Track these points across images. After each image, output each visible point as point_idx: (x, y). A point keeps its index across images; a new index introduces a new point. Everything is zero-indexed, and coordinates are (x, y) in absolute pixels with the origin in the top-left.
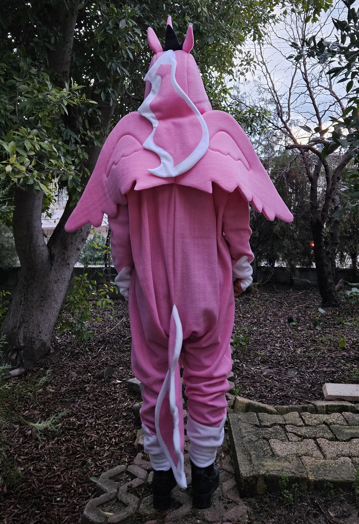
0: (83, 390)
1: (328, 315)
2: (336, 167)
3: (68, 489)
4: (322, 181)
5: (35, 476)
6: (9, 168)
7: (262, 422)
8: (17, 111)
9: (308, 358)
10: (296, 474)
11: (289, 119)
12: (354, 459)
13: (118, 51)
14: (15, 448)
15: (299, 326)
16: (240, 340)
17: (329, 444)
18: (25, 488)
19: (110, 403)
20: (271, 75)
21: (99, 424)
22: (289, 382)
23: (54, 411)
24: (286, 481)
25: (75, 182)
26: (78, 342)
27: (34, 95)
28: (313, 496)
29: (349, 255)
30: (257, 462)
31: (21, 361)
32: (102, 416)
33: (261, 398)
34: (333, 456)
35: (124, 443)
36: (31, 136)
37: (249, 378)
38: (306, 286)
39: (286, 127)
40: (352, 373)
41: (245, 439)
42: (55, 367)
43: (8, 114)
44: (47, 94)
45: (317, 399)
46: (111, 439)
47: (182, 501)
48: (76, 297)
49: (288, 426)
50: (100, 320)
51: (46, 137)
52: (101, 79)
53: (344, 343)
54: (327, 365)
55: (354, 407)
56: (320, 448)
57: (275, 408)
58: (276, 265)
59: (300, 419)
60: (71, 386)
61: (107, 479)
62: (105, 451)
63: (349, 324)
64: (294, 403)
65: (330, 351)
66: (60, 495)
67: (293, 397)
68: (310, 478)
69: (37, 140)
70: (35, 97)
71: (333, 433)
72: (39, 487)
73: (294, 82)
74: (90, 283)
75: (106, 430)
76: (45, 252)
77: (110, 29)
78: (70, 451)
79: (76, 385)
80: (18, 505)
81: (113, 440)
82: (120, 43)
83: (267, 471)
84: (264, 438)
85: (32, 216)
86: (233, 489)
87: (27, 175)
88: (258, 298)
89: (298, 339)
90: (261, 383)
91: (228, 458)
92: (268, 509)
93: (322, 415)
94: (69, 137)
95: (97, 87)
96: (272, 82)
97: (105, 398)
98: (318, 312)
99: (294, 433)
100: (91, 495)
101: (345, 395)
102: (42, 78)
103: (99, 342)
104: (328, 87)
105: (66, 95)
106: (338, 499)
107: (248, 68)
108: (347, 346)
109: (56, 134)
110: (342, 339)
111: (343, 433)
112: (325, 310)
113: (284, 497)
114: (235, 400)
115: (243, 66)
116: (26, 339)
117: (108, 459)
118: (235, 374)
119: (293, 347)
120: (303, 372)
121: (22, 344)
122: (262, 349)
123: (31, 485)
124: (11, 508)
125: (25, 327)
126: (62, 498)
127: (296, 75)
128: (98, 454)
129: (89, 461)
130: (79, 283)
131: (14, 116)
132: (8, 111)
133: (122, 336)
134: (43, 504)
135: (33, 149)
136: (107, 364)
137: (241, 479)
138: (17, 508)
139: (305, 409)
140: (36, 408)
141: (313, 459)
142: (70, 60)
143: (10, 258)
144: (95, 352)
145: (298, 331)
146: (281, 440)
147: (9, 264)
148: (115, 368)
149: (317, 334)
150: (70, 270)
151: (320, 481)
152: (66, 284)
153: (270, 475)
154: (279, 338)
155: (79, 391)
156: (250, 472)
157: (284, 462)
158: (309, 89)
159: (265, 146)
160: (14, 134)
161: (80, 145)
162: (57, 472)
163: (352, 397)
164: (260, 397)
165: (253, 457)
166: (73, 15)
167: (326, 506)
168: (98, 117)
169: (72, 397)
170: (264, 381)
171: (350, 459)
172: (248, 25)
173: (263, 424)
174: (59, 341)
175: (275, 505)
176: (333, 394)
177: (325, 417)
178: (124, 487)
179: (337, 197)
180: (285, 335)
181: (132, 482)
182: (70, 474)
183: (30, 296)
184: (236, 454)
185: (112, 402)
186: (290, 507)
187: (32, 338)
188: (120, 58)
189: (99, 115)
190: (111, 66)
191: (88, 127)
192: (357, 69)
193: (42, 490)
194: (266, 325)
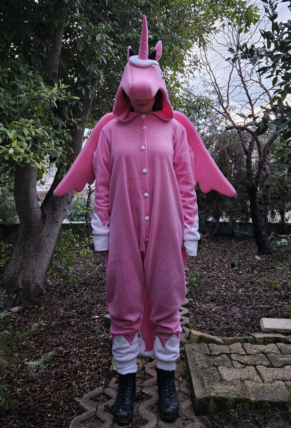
0: (69, 323)
1: (262, 261)
2: (266, 142)
3: (57, 407)
4: (255, 153)
5: (31, 396)
6: (11, 151)
7: (212, 351)
8: (18, 105)
9: (248, 296)
10: (240, 396)
11: (228, 106)
12: (287, 382)
13: (95, 57)
14: (14, 373)
15: (240, 270)
16: (193, 283)
17: (266, 370)
18: (23, 406)
19: (91, 335)
20: (213, 72)
21: (82, 352)
22: (233, 317)
23: (46, 342)
24: (232, 402)
25: (62, 159)
26: (65, 284)
27: (31, 93)
28: (254, 414)
29: (278, 212)
30: (208, 386)
31: (20, 300)
32: (84, 346)
33: (211, 331)
34: (270, 380)
35: (102, 368)
36: (28, 125)
37: (201, 314)
38: (245, 237)
39: (226, 112)
40: (283, 309)
41: (198, 366)
42: (47, 305)
43: (11, 108)
44: (41, 92)
45: (256, 331)
46: (91, 365)
47: (148, 418)
48: (63, 248)
49: (233, 355)
50: (82, 266)
51: (40, 125)
52: (82, 78)
53: (277, 284)
54: (263, 303)
55: (286, 339)
56: (259, 374)
57: (222, 340)
58: (221, 220)
59: (243, 349)
60: (59, 321)
61: (88, 400)
62: (86, 375)
63: (279, 268)
64: (238, 335)
65: (265, 291)
66: (50, 412)
67: (236, 330)
68: (252, 399)
69: (33, 127)
70: (32, 94)
71: (269, 361)
72: (34, 405)
73: (231, 78)
74: (75, 237)
75: (87, 358)
76: (39, 213)
77: (89, 41)
78: (58, 375)
79: (63, 319)
80: (17, 421)
81: (93, 366)
82: (96, 51)
83: (217, 393)
84: (214, 365)
85: (29, 185)
86: (189, 408)
87: (25, 156)
88: (207, 247)
89: (239, 281)
90: (211, 318)
91: (185, 382)
92: (218, 425)
93: (260, 346)
94: (58, 123)
95: (79, 85)
96: (214, 78)
97: (87, 330)
98: (255, 258)
99: (238, 361)
100: (76, 412)
101: (278, 328)
102: (37, 79)
103: (82, 284)
104: (258, 81)
105: (55, 93)
106: (275, 416)
107: (195, 68)
108: (279, 287)
109: (47, 122)
110: (275, 281)
111: (277, 361)
112: (260, 257)
113: (231, 415)
114: (190, 333)
115: (191, 66)
116: (24, 282)
117: (88, 382)
118: (190, 311)
119: (236, 288)
120: (244, 308)
121: (20, 287)
122: (211, 290)
123: (28, 404)
124: (11, 422)
125: (23, 273)
126: (53, 414)
127: (233, 72)
128: (80, 377)
129: (74, 383)
130: (65, 237)
131: (16, 109)
132: (11, 105)
133: (99, 279)
134: (37, 420)
135: (30, 135)
136: (87, 302)
137: (196, 400)
138: (17, 423)
139: (246, 341)
140: (32, 339)
141: (254, 383)
142: (58, 64)
143: (12, 217)
144: (78, 292)
145: (239, 274)
146: (228, 367)
147: (11, 221)
148: (94, 305)
149: (255, 276)
150: (59, 227)
151: (260, 402)
152: (56, 237)
153: (219, 397)
154: (224, 280)
155: (66, 325)
156: (203, 394)
157: (231, 386)
158: (243, 82)
159: (210, 127)
160: (16, 124)
161: (66, 129)
162: (48, 393)
163: (284, 329)
164: (210, 329)
165: (206, 381)
166: (60, 30)
167: (265, 422)
168: (80, 107)
169: (60, 329)
170: (213, 316)
171: (283, 383)
172: (195, 35)
173: (213, 353)
174: (50, 283)
175: (223, 421)
176: (268, 327)
177: (262, 347)
178: (102, 407)
179: (267, 167)
180: (229, 278)
181: (108, 403)
182: (58, 394)
183: (27, 248)
184: (192, 380)
185: (91, 333)
186: (236, 423)
187: (28, 281)
188: (97, 62)
189: (81, 106)
190: (90, 69)
191: (72, 115)
192: (280, 68)
193: (36, 407)
194: (213, 270)
